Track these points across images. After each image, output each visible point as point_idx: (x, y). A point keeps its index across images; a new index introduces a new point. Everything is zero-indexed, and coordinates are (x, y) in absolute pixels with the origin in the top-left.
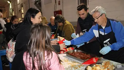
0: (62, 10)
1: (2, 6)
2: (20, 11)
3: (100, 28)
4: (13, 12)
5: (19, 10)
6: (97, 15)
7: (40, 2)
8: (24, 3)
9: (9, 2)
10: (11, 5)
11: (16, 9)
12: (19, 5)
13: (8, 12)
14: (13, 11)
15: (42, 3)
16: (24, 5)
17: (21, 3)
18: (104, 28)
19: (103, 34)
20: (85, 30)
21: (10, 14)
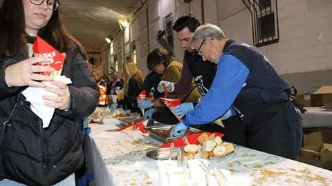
1: (95, 51)
4: (116, 62)
5: (127, 56)
8: (139, 40)
9: (108, 40)
10: (113, 46)
11: (123, 56)
12: (128, 46)
13: (107, 63)
14: (116, 59)
16: (137, 44)
17: (132, 41)
21: (109, 68)
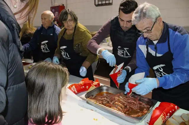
0: (65, 5)
19: (153, 53)
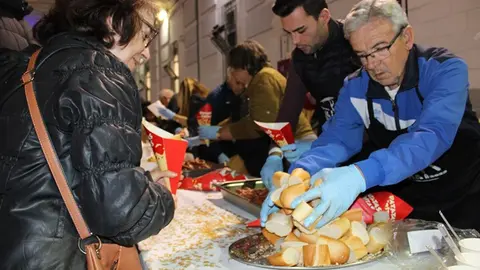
2: (168, 68)
3: (375, 92)
4: (148, 74)
5: (165, 64)
6: (377, 33)
7: (233, 31)
8: (183, 41)
11: (157, 63)
12: (167, 49)
14: (147, 69)
15: (238, 33)
16: (181, 47)
17: (172, 41)
18: (393, 93)
20: (328, 99)
